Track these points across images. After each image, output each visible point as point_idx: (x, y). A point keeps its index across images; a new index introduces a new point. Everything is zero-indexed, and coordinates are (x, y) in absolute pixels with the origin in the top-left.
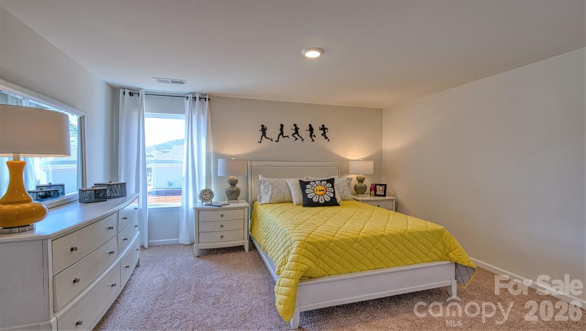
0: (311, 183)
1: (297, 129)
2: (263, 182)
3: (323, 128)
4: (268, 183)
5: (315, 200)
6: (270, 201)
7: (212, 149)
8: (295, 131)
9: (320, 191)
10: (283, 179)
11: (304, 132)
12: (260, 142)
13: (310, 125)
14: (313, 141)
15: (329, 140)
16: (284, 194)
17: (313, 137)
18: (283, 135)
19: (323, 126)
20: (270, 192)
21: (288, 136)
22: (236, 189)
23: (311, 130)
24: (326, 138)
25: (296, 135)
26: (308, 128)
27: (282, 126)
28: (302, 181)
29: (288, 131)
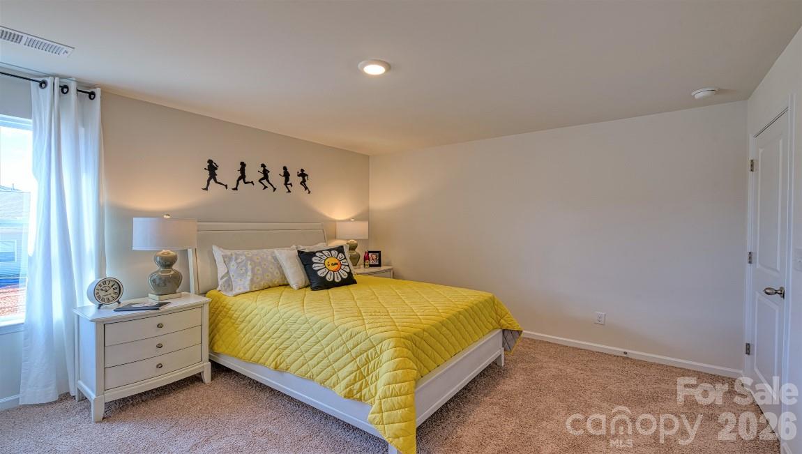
0: (317, 254)
1: (265, 172)
2: (234, 257)
3: (303, 175)
4: (244, 258)
5: (329, 278)
6: (250, 288)
7: (105, 198)
8: (262, 176)
9: (333, 265)
10: (265, 250)
11: (276, 177)
12: (206, 189)
13: (285, 168)
14: (289, 191)
15: (309, 192)
16: (272, 273)
17: (289, 186)
18: (244, 181)
19: (302, 170)
20: (249, 273)
21: (252, 182)
22: (172, 272)
23: (286, 175)
24: (306, 188)
25: (265, 182)
26: (282, 172)
27: (243, 165)
28: (303, 252)
29: (253, 173)
